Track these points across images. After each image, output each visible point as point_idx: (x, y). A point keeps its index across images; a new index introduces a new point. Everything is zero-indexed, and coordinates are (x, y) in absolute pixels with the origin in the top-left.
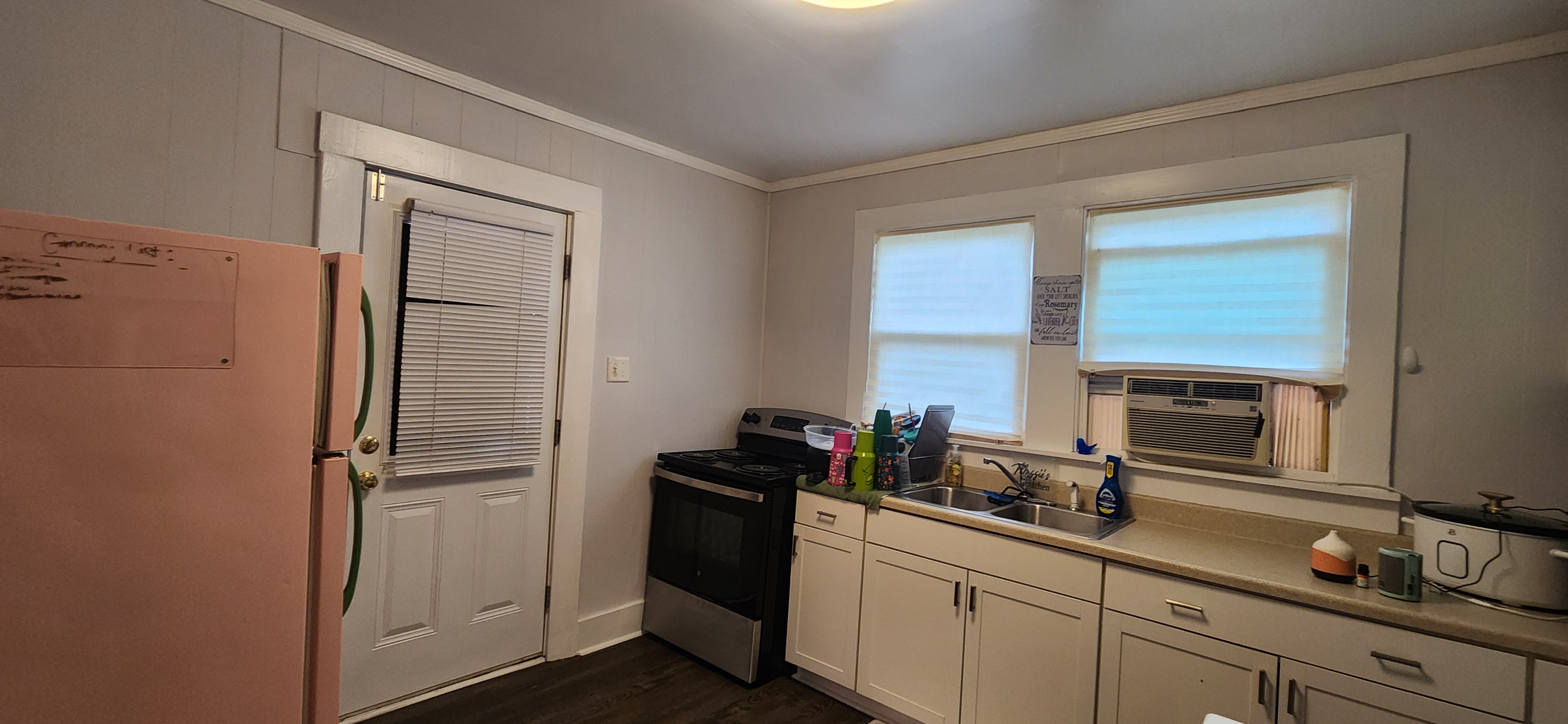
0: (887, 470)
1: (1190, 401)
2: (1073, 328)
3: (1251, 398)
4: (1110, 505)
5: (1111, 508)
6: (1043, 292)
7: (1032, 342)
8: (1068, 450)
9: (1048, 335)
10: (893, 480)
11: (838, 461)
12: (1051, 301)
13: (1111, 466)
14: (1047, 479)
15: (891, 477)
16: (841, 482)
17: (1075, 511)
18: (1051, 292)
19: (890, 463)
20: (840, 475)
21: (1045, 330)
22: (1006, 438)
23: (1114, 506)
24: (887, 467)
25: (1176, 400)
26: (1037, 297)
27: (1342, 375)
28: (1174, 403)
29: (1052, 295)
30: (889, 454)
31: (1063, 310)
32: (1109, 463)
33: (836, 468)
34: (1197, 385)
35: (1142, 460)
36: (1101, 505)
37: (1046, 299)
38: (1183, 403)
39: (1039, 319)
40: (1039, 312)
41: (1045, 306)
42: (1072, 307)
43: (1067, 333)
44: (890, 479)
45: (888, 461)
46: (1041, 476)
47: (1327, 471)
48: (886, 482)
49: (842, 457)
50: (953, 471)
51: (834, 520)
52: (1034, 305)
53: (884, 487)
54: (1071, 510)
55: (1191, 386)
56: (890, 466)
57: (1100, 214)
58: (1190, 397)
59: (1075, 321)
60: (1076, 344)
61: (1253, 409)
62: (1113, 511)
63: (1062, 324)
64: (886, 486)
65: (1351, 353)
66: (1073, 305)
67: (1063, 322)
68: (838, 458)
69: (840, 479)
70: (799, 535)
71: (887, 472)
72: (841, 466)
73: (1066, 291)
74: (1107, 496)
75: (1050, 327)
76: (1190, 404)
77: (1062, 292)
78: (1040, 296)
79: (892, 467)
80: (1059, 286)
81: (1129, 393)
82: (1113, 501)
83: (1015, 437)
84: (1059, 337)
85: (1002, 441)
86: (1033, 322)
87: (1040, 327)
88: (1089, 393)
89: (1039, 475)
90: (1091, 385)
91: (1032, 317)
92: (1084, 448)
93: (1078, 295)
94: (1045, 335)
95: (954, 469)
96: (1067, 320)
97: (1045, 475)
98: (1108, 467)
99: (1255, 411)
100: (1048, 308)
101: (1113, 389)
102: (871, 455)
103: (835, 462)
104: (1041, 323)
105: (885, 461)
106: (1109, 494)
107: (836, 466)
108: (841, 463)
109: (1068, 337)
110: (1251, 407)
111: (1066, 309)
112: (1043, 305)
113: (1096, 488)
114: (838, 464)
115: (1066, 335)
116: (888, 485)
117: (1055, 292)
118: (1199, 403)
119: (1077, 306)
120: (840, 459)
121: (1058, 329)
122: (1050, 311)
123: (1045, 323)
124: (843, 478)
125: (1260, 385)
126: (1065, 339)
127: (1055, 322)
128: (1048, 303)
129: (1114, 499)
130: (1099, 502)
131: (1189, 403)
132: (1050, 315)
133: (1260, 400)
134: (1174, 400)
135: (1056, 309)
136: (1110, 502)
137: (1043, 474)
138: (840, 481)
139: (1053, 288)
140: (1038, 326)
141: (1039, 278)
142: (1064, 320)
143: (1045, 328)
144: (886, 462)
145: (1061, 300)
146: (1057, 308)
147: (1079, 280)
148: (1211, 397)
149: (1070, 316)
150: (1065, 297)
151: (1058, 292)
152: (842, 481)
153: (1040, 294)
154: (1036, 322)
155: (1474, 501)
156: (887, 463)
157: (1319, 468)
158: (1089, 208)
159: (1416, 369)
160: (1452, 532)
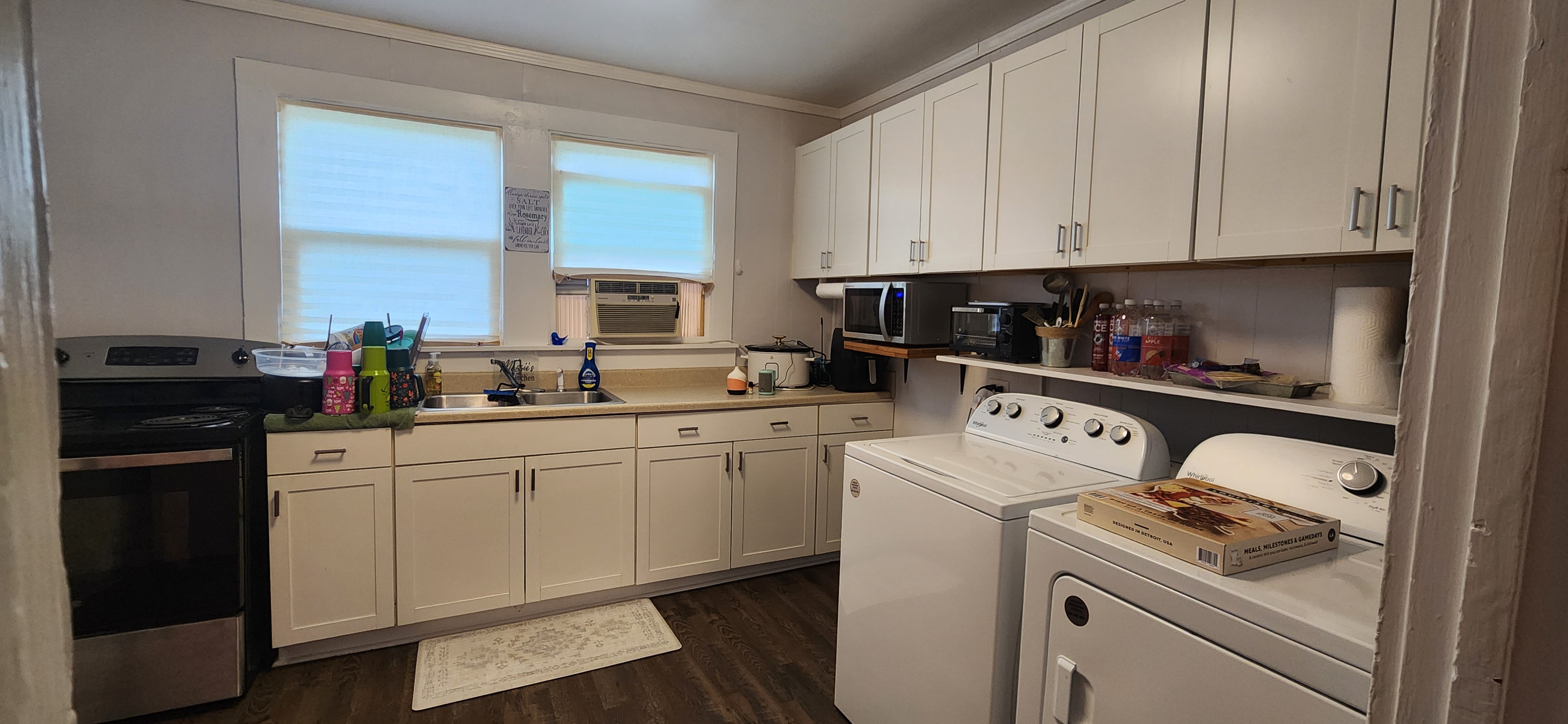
0: (405, 386)
1: (638, 296)
2: (544, 238)
3: (673, 292)
4: (592, 381)
5: (593, 383)
6: (515, 202)
7: (506, 249)
8: (546, 344)
9: (521, 243)
10: (413, 395)
11: (342, 385)
12: (523, 211)
13: (591, 351)
14: (531, 371)
15: (411, 392)
16: (349, 410)
17: (563, 391)
18: (522, 203)
19: (408, 378)
20: (346, 402)
21: (519, 238)
22: (484, 340)
23: (595, 381)
24: (405, 383)
25: (630, 296)
26: (509, 206)
27: (712, 277)
28: (628, 299)
29: (524, 206)
30: (402, 369)
31: (534, 221)
32: (588, 349)
33: (339, 395)
34: (642, 284)
35: (605, 343)
36: (584, 383)
37: (517, 209)
38: (634, 298)
39: (512, 227)
40: (512, 221)
41: (517, 215)
42: (542, 218)
43: (539, 242)
44: (410, 395)
45: (406, 376)
46: (526, 369)
47: (703, 335)
48: (406, 399)
49: (347, 380)
50: (435, 379)
51: (342, 455)
52: (507, 214)
53: (404, 404)
54: (559, 391)
55: (638, 286)
56: (409, 381)
57: (562, 139)
58: (638, 293)
59: (546, 232)
60: (548, 251)
61: (674, 300)
62: (594, 385)
63: (534, 234)
64: (406, 403)
65: (716, 263)
66: (544, 217)
67: (535, 232)
68: (341, 383)
69: (347, 406)
70: (279, 490)
71: (405, 388)
72: (347, 391)
73: (537, 204)
74: (589, 374)
75: (523, 236)
76: (639, 299)
77: (533, 204)
78: (512, 206)
79: (411, 382)
80: (530, 198)
81: (596, 292)
82: (594, 378)
83: (492, 338)
84: (532, 246)
85: (482, 343)
86: (506, 229)
87: (514, 235)
88: (557, 294)
89: (524, 368)
90: (558, 287)
91: (505, 225)
92: (557, 340)
93: (547, 209)
94: (519, 242)
95: (436, 378)
96: (539, 230)
97: (530, 367)
98: (588, 352)
99: (675, 301)
100: (520, 218)
101: (578, 290)
102: (386, 373)
103: (338, 388)
104: (514, 231)
105: (402, 376)
106: (591, 373)
107: (340, 393)
108: (347, 388)
109: (540, 245)
110: (673, 299)
111: (537, 221)
112: (515, 215)
113: (578, 371)
114: (342, 390)
115: (538, 243)
116: (409, 401)
117: (526, 203)
118: (644, 298)
119: (547, 218)
120: (345, 382)
121: (533, 238)
122: (523, 221)
123: (518, 232)
124: (350, 404)
125: (677, 284)
126: (538, 247)
127: (527, 231)
128: (520, 214)
129: (594, 376)
130: (582, 380)
131: (637, 298)
132: (522, 224)
133: (677, 294)
134: (628, 296)
135: (528, 220)
136: (592, 378)
137: (528, 367)
138: (348, 408)
139: (524, 200)
140: (511, 233)
141: (511, 189)
142: (536, 230)
143: (518, 236)
144: (404, 377)
145: (533, 212)
146: (529, 218)
147: (546, 195)
148: (650, 293)
149: (540, 228)
150: (536, 209)
151: (529, 204)
152: (349, 408)
153: (512, 204)
154: (509, 230)
155: (771, 342)
156: (406, 378)
157: (699, 334)
158: (553, 132)
159: (741, 273)
160: (772, 358)
